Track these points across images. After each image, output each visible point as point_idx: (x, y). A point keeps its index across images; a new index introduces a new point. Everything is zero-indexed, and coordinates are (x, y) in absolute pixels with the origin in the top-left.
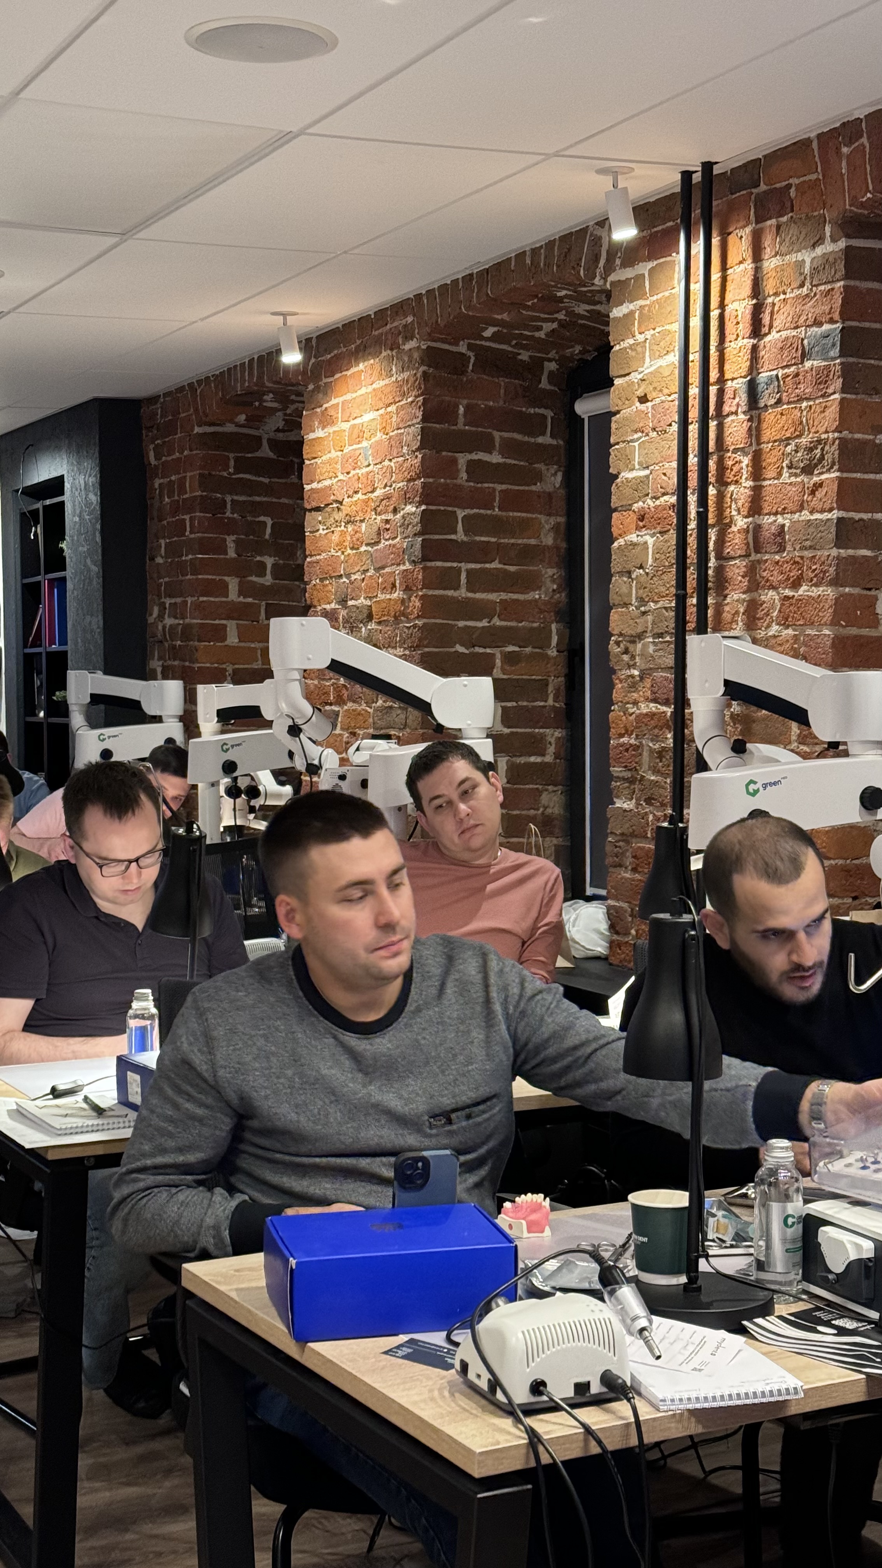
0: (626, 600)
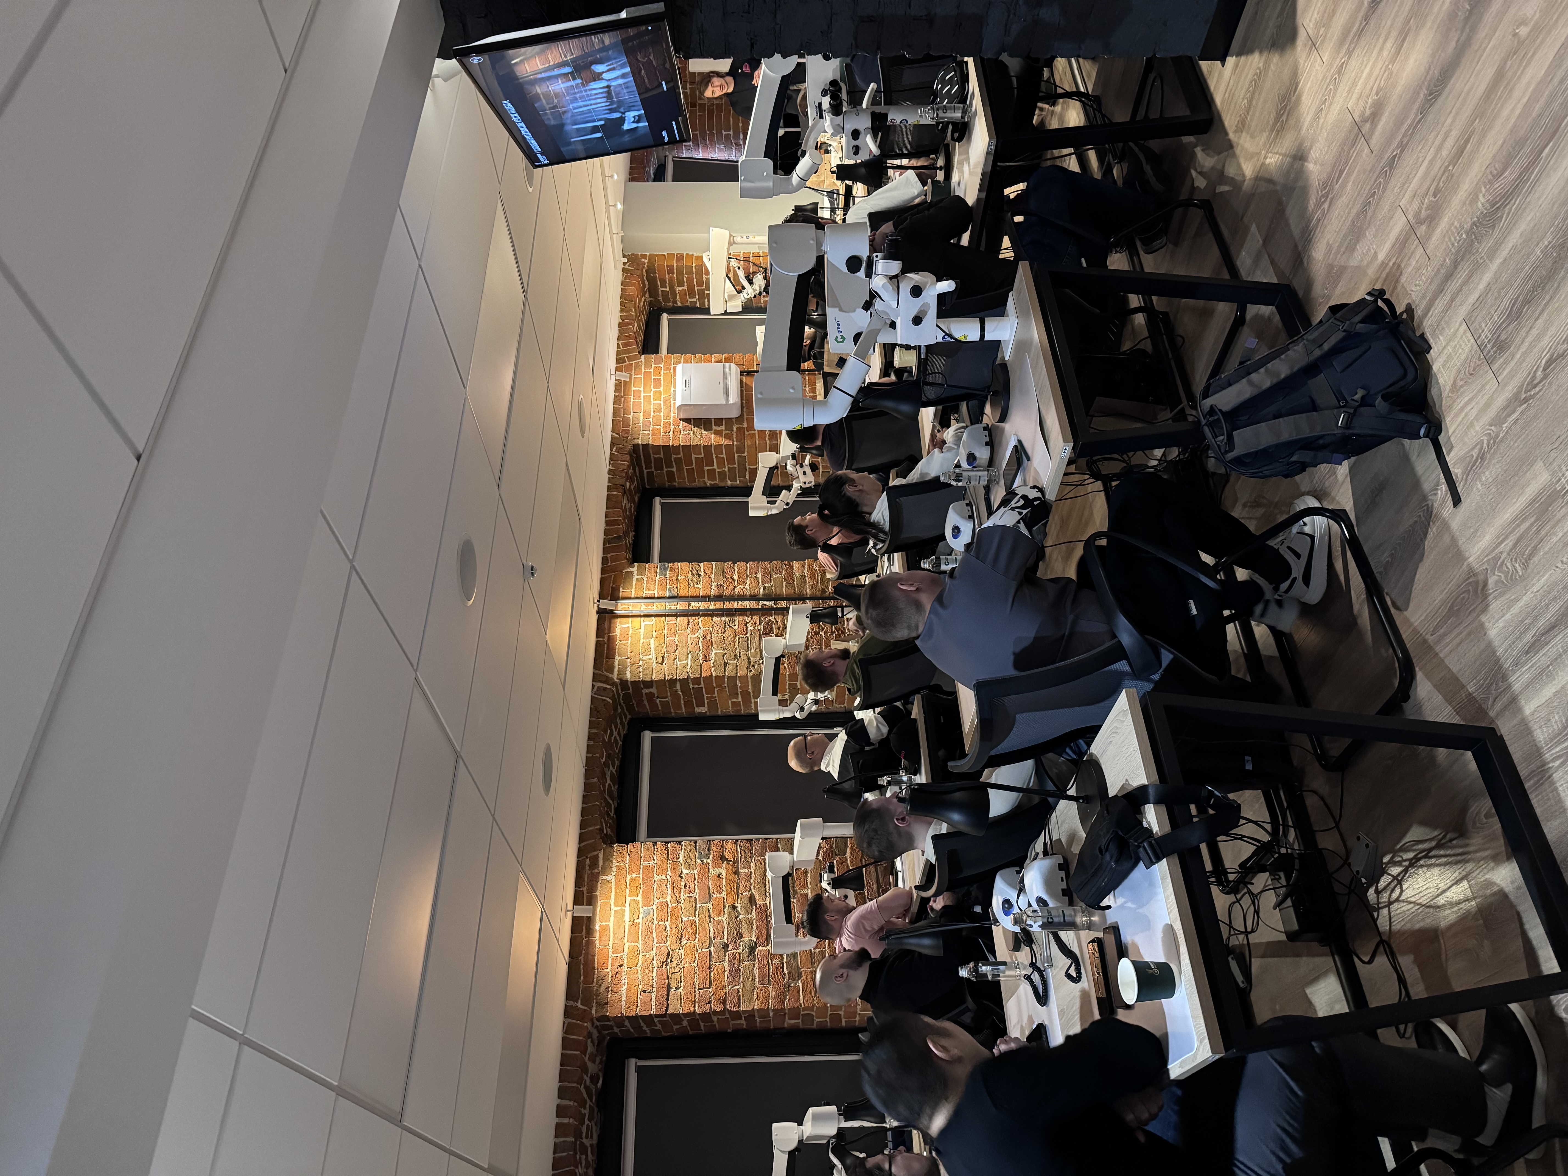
0: (734, 667)
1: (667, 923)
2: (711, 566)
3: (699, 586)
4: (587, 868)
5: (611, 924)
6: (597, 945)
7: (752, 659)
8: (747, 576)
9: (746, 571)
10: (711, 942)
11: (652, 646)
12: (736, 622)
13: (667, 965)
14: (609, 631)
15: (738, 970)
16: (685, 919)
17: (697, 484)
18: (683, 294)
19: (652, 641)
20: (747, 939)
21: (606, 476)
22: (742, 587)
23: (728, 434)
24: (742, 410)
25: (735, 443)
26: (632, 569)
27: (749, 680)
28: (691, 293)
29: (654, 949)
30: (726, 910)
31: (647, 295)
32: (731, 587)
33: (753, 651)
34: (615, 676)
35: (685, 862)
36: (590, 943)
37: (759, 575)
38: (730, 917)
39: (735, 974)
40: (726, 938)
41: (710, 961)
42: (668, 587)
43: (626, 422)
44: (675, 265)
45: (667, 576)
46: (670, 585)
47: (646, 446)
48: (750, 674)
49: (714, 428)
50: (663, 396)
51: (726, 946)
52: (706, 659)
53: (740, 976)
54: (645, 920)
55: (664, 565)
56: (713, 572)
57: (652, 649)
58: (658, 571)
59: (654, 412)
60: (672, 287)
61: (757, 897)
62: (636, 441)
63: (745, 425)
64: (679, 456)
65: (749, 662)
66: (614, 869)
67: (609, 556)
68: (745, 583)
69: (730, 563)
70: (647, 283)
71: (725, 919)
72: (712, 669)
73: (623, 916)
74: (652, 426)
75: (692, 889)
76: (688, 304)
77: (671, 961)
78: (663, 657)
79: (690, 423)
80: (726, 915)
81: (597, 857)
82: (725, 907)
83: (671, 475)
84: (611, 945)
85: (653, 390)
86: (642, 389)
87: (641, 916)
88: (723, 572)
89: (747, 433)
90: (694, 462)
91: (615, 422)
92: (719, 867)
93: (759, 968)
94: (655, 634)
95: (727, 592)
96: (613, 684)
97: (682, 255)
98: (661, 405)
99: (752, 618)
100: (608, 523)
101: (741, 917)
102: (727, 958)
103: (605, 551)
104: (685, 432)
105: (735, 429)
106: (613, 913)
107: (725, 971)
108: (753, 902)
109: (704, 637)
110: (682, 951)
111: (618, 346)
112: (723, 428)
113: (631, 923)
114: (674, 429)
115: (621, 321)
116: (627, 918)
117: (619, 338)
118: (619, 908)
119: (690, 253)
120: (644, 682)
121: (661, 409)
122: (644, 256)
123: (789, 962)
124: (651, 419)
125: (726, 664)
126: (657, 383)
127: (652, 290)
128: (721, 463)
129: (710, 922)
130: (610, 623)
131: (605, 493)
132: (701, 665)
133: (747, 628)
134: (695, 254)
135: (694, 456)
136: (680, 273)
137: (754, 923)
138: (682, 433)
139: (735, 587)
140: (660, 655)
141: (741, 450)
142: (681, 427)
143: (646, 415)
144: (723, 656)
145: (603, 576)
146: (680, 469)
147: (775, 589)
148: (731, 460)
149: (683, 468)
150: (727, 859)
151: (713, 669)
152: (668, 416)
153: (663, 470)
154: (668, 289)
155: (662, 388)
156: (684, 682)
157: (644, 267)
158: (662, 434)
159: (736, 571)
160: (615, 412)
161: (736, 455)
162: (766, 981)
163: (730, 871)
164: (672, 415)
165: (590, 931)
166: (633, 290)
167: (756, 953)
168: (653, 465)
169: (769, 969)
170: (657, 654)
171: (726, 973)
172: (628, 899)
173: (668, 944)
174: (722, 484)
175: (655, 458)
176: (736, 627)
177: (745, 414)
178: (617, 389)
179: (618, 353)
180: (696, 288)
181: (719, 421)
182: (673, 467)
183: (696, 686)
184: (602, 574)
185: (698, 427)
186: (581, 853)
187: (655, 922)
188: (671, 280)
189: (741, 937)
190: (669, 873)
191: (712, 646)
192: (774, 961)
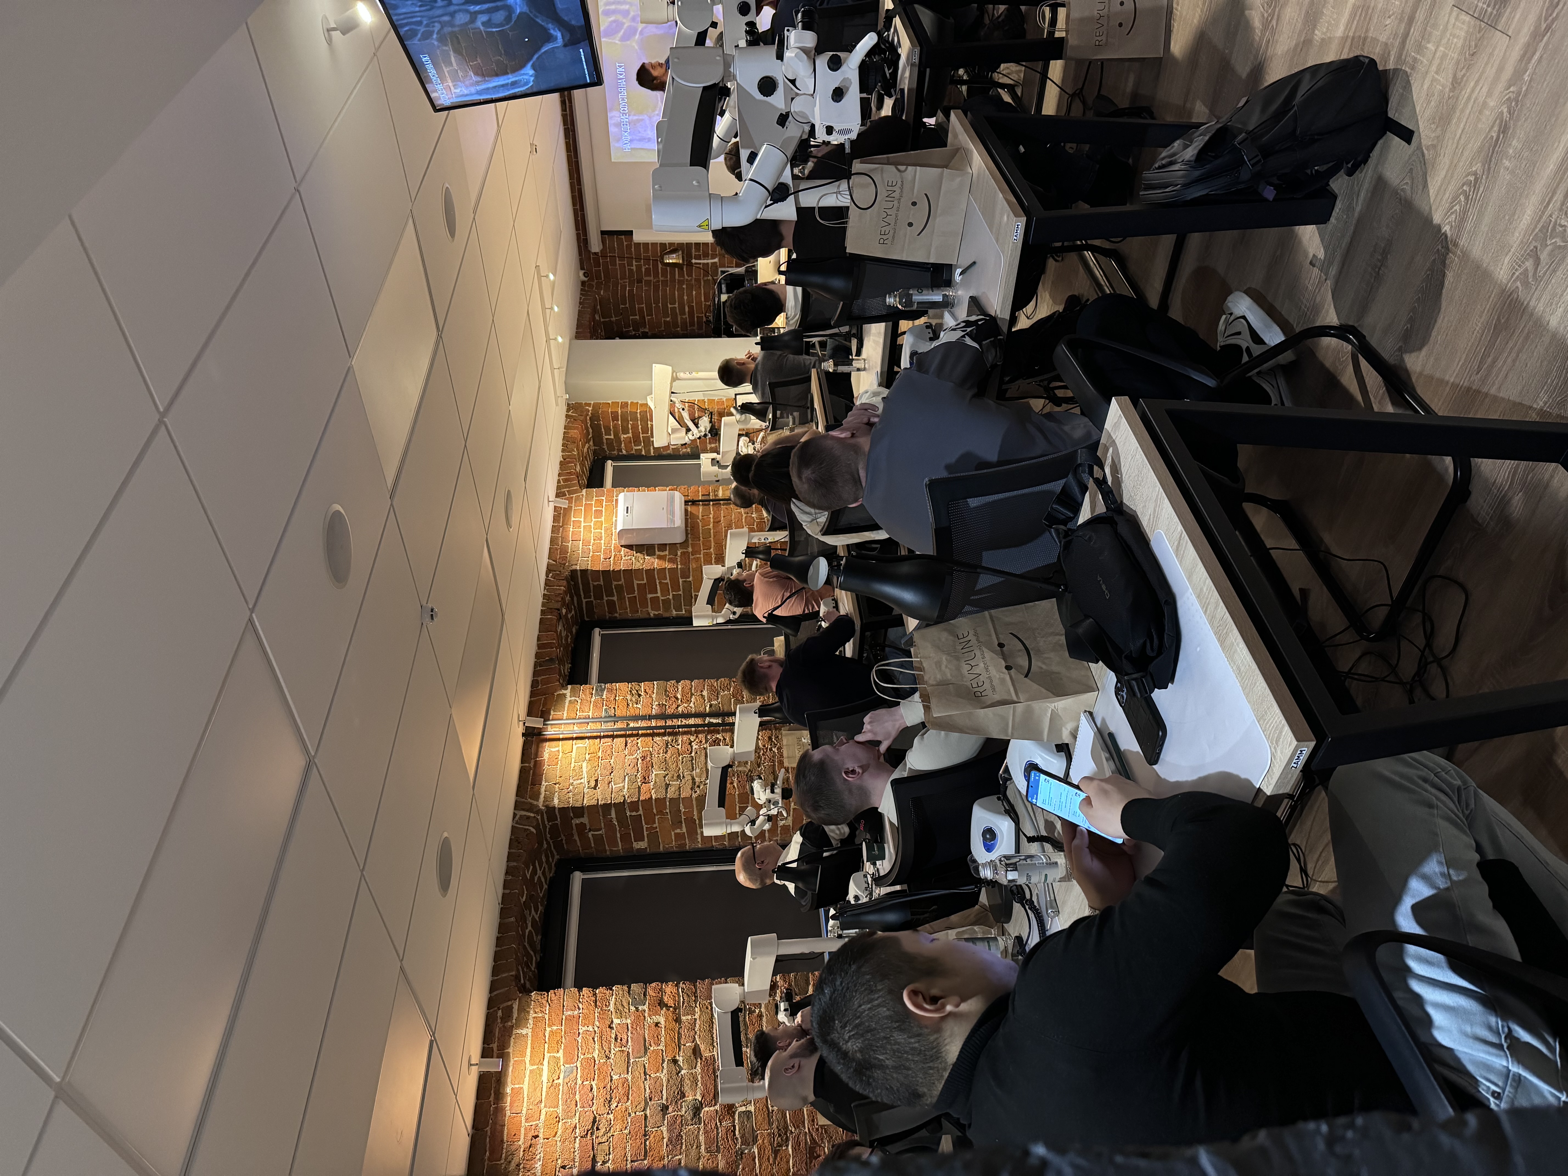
0: (677, 788)
1: (593, 1083)
2: (652, 685)
3: (639, 706)
4: (499, 1021)
5: (525, 1087)
6: (508, 1113)
7: (697, 779)
8: (692, 694)
9: (691, 689)
10: (646, 1104)
11: (584, 769)
12: (680, 742)
13: (592, 1134)
14: (536, 755)
15: (679, 1135)
16: (615, 1077)
17: (640, 615)
18: (628, 442)
19: (584, 764)
20: (691, 1098)
21: (540, 600)
22: (686, 705)
23: (671, 558)
24: (687, 536)
25: (679, 567)
26: (564, 692)
27: (694, 802)
28: (636, 440)
29: (577, 1114)
30: (665, 1065)
31: (591, 443)
32: (674, 706)
33: (698, 770)
34: (540, 803)
35: (616, 1009)
36: (499, 1111)
37: (705, 693)
38: (670, 1073)
39: (676, 1141)
40: (665, 1097)
41: (646, 1126)
42: (605, 707)
43: (564, 550)
44: (620, 411)
45: (604, 697)
46: (606, 705)
47: (584, 572)
48: (694, 795)
49: (657, 553)
50: (604, 526)
51: (664, 1109)
52: (645, 780)
53: (682, 1143)
54: (567, 1080)
55: (601, 686)
56: (655, 691)
57: (584, 772)
58: (594, 692)
59: (594, 540)
60: (616, 435)
61: (702, 1047)
62: (574, 567)
63: (690, 550)
64: (620, 583)
65: (694, 783)
66: (531, 1021)
67: (539, 679)
68: (689, 701)
69: (673, 682)
70: (591, 430)
71: (663, 1076)
72: (651, 791)
73: (541, 1076)
74: (591, 553)
75: (624, 1041)
76: (633, 452)
77: (598, 1129)
78: (596, 781)
79: (632, 550)
80: (665, 1071)
81: (511, 1008)
82: (663, 1061)
83: (611, 604)
84: (524, 1112)
85: (594, 520)
86: (582, 520)
87: (562, 1076)
88: (666, 691)
89: (691, 557)
90: (636, 589)
91: (552, 551)
92: (656, 1014)
93: (706, 1132)
94: (587, 757)
95: (670, 711)
96: (539, 812)
97: (627, 403)
98: (601, 533)
99: (697, 737)
100: (539, 646)
101: (683, 1072)
102: (666, 1122)
103: (536, 673)
104: (627, 558)
105: (679, 554)
106: (528, 1072)
107: (663, 1138)
108: (698, 1054)
109: (644, 758)
110: (611, 1116)
111: (559, 482)
112: (667, 553)
113: (550, 1084)
114: (615, 555)
115: (562, 460)
116: (545, 1078)
117: (559, 475)
118: (535, 1067)
119: (635, 401)
120: (574, 808)
121: (601, 537)
122: (589, 405)
123: (742, 1123)
124: (591, 547)
125: (667, 785)
126: (598, 513)
127: (597, 438)
128: (665, 591)
129: (646, 1079)
130: (538, 747)
131: (538, 616)
132: (639, 788)
133: (692, 747)
134: (640, 402)
135: (636, 582)
136: (625, 420)
137: (700, 1079)
138: (624, 558)
139: (678, 706)
140: (594, 779)
141: (685, 574)
142: (622, 553)
143: (586, 543)
144: (665, 777)
145: (532, 699)
146: (621, 598)
147: (723, 706)
148: (676, 586)
149: (625, 597)
150: (666, 1006)
151: (653, 791)
152: (609, 543)
153: (603, 599)
154: (612, 437)
155: (603, 518)
156: (620, 807)
157: (588, 415)
158: (602, 560)
159: (680, 690)
160: (553, 541)
161: (681, 580)
162: (714, 1148)
163: (670, 1018)
164: (614, 542)
165: (499, 1095)
166: (575, 433)
167: (701, 1115)
168: (592, 594)
169: (718, 1134)
170: (590, 777)
171: (665, 1140)
172: (547, 1055)
173: (594, 1108)
174: (666, 615)
175: (594, 586)
176: (679, 747)
177: (690, 540)
178: (556, 519)
179: (558, 488)
180: (641, 435)
181: (662, 547)
182: (613, 596)
183: (634, 814)
184: (531, 697)
185: (641, 552)
186: (492, 1004)
187: (579, 1082)
188: (615, 426)
189: (683, 1095)
190: (597, 1023)
191: (652, 767)
192: (724, 1124)
